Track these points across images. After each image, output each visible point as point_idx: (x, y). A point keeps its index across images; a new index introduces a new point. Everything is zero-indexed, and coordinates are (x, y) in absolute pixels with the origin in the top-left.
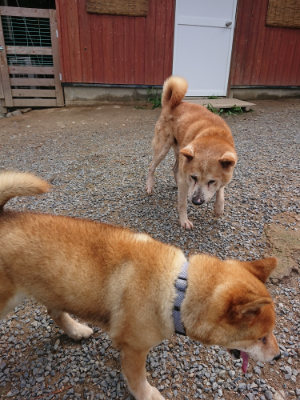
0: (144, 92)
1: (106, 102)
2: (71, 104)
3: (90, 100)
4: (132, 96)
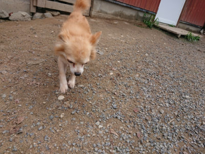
1: (119, 18)
2: (96, 15)
3: (109, 14)
4: (135, 16)
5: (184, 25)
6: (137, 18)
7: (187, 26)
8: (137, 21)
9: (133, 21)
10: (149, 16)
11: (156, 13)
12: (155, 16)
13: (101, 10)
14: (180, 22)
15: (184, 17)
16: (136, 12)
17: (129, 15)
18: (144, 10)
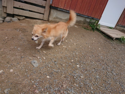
0: (88, 20)
2: (53, 20)
3: (63, 20)
4: (83, 21)
5: (120, 27)
6: (85, 22)
7: (123, 28)
8: (85, 25)
9: (82, 24)
10: (94, 21)
11: (99, 19)
12: (99, 21)
13: (57, 17)
14: (118, 26)
15: (121, 22)
16: (84, 18)
17: (79, 20)
18: (90, 17)
